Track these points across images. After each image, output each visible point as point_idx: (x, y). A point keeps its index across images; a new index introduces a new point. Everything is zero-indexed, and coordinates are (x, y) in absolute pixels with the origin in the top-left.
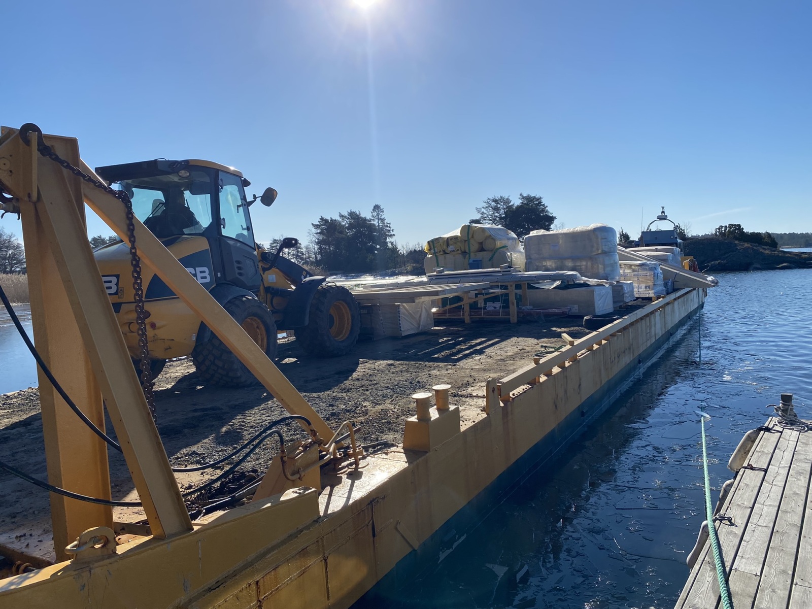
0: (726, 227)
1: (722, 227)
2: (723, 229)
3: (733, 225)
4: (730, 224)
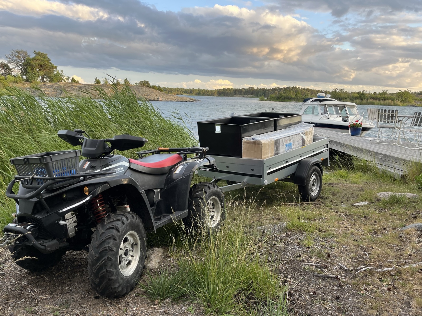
4: (144, 81)
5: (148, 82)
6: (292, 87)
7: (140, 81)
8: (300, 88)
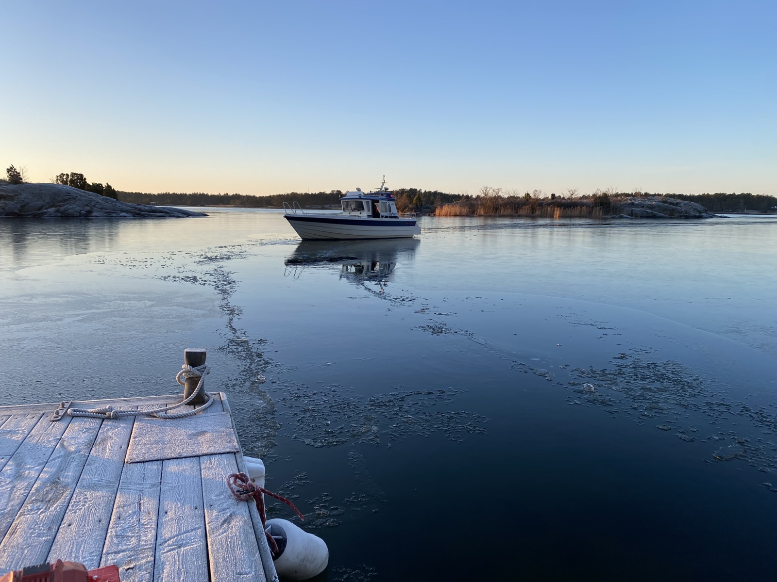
0: (67, 175)
1: (63, 175)
2: (65, 177)
3: (75, 174)
4: (72, 173)
5: (81, 175)
6: (409, 189)
7: (59, 174)
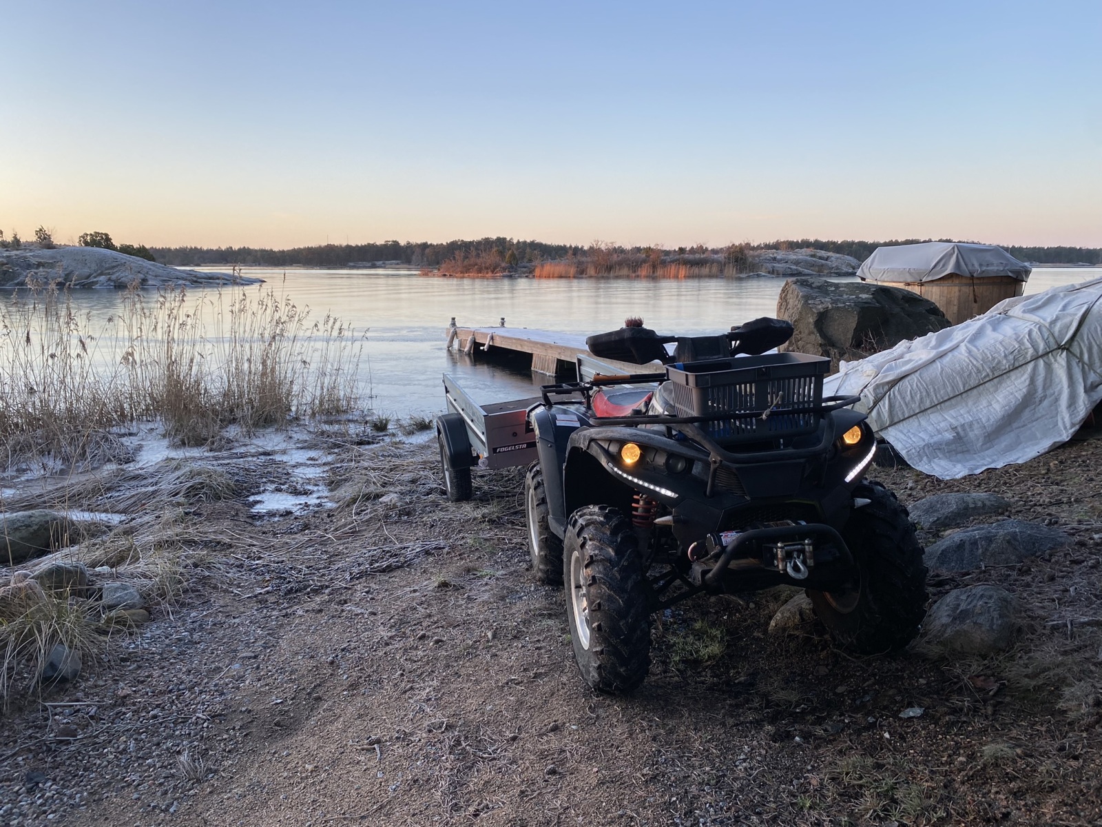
0: (91, 235)
1: (87, 235)
2: (89, 238)
3: (99, 233)
4: (96, 233)
5: (106, 235)
6: (495, 238)
7: (82, 234)
8: (515, 241)
